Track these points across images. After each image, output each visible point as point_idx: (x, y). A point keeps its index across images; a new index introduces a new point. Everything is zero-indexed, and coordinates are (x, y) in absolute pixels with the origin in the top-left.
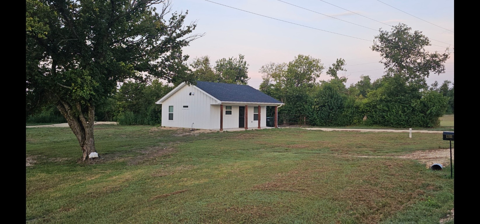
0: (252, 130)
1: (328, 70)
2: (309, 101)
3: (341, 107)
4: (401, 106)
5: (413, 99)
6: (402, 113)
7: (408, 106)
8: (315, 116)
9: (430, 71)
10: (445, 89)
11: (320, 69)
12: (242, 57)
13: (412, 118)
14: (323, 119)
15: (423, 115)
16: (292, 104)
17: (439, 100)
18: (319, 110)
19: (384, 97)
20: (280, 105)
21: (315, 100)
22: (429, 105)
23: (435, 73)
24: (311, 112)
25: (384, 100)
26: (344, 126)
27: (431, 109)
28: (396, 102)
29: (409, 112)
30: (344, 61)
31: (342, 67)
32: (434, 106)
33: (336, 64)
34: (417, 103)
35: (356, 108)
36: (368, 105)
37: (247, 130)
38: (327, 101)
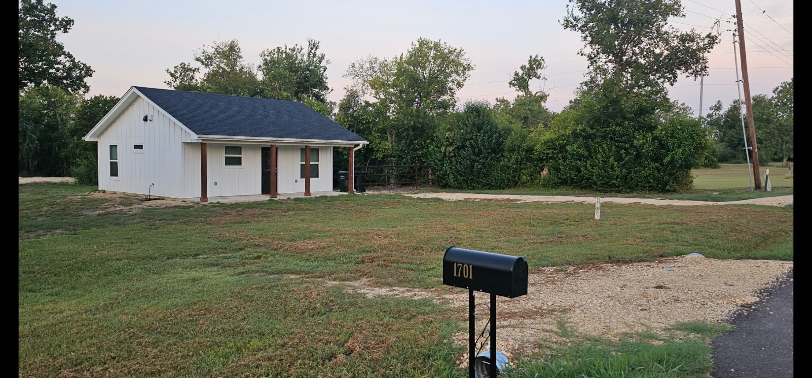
0: (289, 199)
1: (512, 78)
2: (437, 137)
3: (497, 149)
4: (613, 147)
5: (639, 132)
6: (615, 161)
7: (627, 146)
8: (446, 167)
9: (678, 72)
10: (735, 115)
11: (465, 69)
12: (314, 46)
13: (635, 172)
14: (461, 175)
15: (658, 165)
16: (406, 143)
17: (692, 134)
18: (455, 156)
19: (580, 127)
20: (358, 145)
21: (447, 135)
22: (670, 144)
23: (688, 77)
24: (439, 161)
25: (581, 135)
26: (503, 188)
27: (673, 152)
28: (604, 138)
29: (629, 159)
30: (543, 60)
31: (539, 71)
32: (679, 147)
33: (527, 67)
34: (647, 140)
35: (527, 151)
36: (550, 144)
37: (275, 199)
38: (468, 136)
